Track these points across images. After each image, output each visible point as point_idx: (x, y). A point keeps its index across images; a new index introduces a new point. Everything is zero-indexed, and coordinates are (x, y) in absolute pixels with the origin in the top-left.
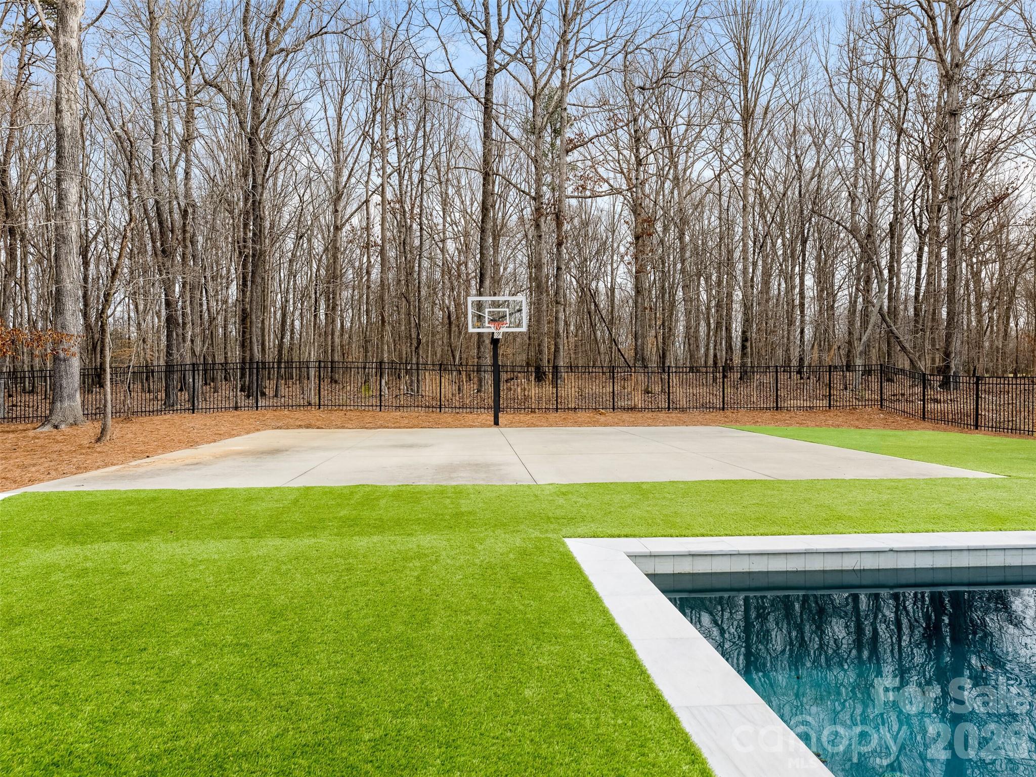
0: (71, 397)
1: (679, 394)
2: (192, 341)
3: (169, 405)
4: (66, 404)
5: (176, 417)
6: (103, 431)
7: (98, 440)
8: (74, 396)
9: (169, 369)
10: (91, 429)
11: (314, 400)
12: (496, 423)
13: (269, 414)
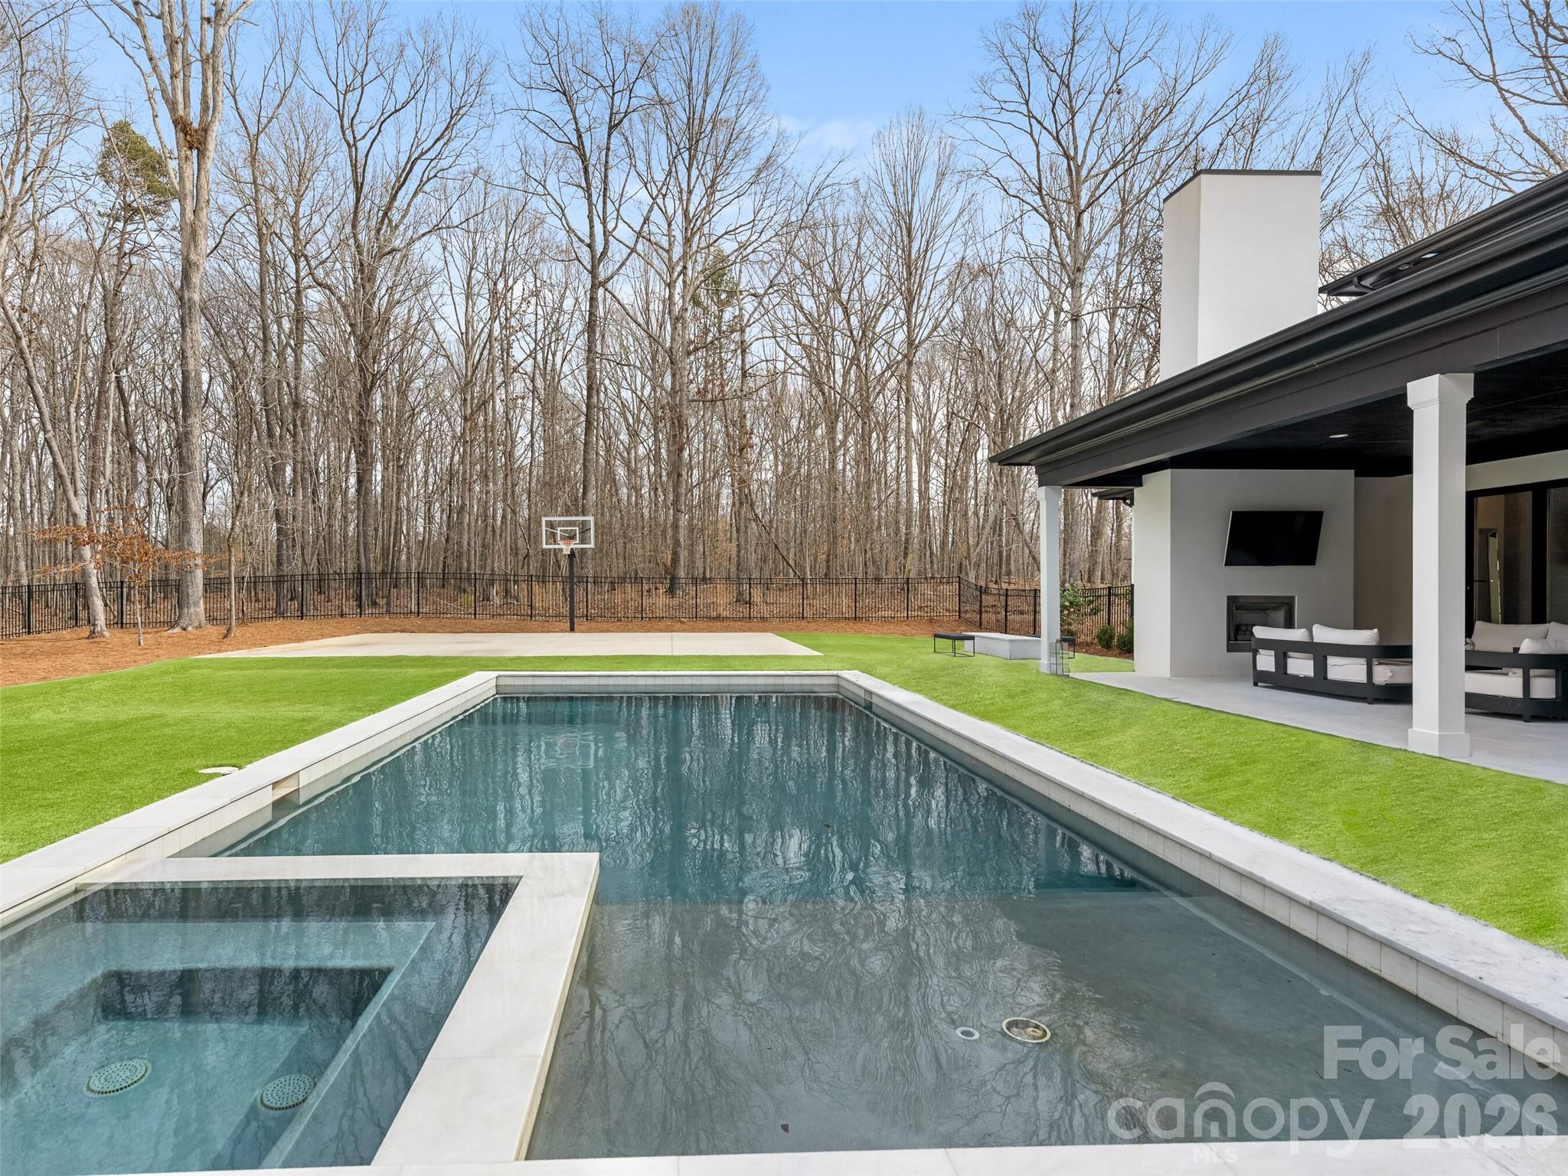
0: (196, 604)
1: (761, 608)
2: (303, 549)
3: (279, 613)
4: (192, 610)
5: (287, 623)
6: (229, 630)
7: (225, 637)
8: (198, 602)
9: (279, 580)
10: (214, 631)
11: (414, 608)
12: (572, 629)
13: (371, 621)
